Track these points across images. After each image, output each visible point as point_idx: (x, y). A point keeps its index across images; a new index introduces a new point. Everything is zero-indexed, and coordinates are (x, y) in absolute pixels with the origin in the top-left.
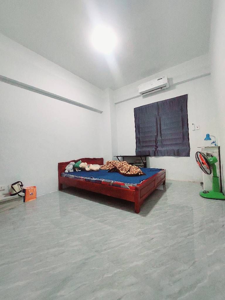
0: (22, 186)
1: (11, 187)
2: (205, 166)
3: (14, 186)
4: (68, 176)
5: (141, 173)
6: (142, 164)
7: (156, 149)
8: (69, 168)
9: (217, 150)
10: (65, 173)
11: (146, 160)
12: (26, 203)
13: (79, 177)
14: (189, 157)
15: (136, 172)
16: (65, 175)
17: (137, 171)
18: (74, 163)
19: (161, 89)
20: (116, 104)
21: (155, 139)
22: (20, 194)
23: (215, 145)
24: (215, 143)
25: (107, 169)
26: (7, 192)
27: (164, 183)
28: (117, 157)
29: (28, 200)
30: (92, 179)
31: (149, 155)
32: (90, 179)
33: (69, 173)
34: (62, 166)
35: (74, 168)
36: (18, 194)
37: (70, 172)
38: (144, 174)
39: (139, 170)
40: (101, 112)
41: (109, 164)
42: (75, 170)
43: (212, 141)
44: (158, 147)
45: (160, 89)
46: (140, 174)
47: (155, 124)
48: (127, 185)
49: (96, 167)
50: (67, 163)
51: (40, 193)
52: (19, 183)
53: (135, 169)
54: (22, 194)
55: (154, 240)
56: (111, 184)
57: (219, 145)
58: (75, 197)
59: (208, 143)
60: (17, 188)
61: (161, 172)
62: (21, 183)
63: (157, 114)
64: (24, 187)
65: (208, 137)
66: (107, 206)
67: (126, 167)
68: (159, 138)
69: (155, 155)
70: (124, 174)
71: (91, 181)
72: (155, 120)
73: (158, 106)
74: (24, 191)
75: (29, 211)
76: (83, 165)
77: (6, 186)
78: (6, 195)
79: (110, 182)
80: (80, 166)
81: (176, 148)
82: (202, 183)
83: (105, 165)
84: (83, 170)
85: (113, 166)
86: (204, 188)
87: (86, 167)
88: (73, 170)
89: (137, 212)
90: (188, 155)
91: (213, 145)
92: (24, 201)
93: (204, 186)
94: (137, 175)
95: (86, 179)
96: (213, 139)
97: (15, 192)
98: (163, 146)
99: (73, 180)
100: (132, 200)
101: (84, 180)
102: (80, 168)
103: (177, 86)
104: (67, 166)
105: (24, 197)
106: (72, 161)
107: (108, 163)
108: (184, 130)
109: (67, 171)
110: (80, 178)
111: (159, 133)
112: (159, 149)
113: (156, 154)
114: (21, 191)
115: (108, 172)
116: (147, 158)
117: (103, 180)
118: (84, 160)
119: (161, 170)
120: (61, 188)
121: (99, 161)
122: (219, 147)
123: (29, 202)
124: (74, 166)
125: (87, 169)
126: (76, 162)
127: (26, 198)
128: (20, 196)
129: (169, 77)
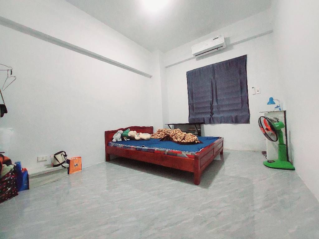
0: (66, 156)
1: (53, 157)
2: (269, 133)
3: (57, 156)
4: (115, 146)
5: (198, 141)
6: (196, 133)
7: (211, 116)
8: (117, 137)
9: (283, 115)
10: (113, 142)
11: (200, 128)
12: (70, 175)
13: (129, 146)
14: (248, 124)
15: (192, 140)
16: (112, 144)
17: (194, 138)
18: (122, 131)
19: (218, 49)
20: (167, 67)
21: (210, 105)
22: (64, 165)
23: (280, 109)
24: (279, 107)
25: (158, 138)
26: (49, 162)
27: (222, 153)
28: (169, 125)
29: (73, 171)
30: (143, 148)
31: (204, 123)
32: (141, 148)
33: (117, 142)
34: (109, 135)
35: (122, 137)
36: (62, 165)
37: (118, 140)
38: (201, 143)
39: (196, 137)
40: (151, 77)
41: (161, 132)
42: (123, 139)
43: (275, 106)
44: (213, 114)
45: (216, 50)
46: (196, 142)
47: (210, 89)
48: (184, 154)
49: (146, 136)
50: (115, 132)
51: (85, 164)
52: (62, 153)
53: (190, 137)
54: (66, 165)
55: (222, 214)
56: (166, 153)
57: (284, 110)
58: (125, 168)
59: (272, 108)
60: (60, 158)
61: (218, 140)
62: (65, 153)
63: (212, 78)
64: (68, 158)
65: (271, 101)
66: (162, 178)
67: (179, 135)
68: (215, 104)
69: (210, 123)
70: (178, 142)
71: (142, 150)
72: (210, 84)
73: (213, 68)
74: (68, 162)
75: (73, 183)
76: (132, 133)
77: (48, 156)
78: (48, 166)
79: (165, 151)
80: (129, 135)
81: (234, 114)
82: (264, 153)
83: (156, 133)
84: (132, 139)
85: (165, 134)
86: (267, 157)
87: (136, 135)
88: (121, 139)
89: (197, 183)
90: (248, 121)
91: (277, 110)
92: (68, 173)
93: (267, 155)
94: (193, 143)
95: (136, 148)
96: (277, 103)
97: (58, 163)
98: (219, 112)
99: (122, 149)
100: (191, 170)
101: (135, 149)
102: (128, 137)
103: (235, 47)
104: (115, 135)
105: (69, 168)
106: (120, 130)
107: (159, 132)
108: (243, 95)
109: (114, 140)
110: (130, 148)
111: (215, 99)
112: (215, 115)
113: (211, 121)
114: (65, 162)
115: (160, 141)
116: (202, 125)
117: (156, 149)
118: (133, 128)
119: (218, 138)
120: (109, 158)
121: (149, 130)
122: (285, 112)
123: (74, 174)
124: (122, 135)
125: (137, 138)
126: (124, 130)
127: (71, 169)
128: (64, 167)
129: (227, 36)
